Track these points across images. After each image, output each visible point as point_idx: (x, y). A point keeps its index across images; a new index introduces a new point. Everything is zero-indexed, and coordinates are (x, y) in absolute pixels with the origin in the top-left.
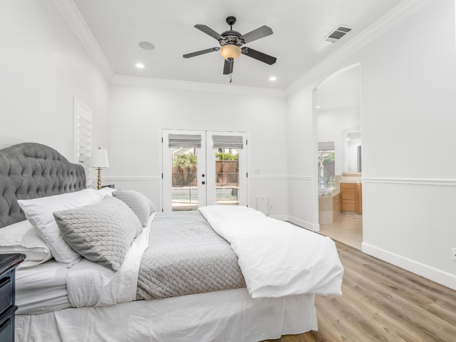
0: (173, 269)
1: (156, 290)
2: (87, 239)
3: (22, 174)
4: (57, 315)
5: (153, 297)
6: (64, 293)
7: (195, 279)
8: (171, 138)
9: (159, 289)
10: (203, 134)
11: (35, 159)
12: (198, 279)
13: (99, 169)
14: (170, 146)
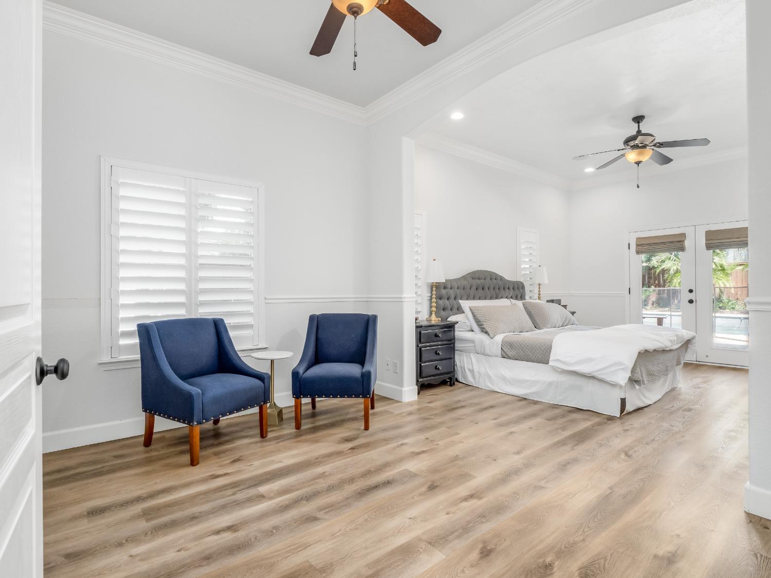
0: (517, 343)
1: (510, 353)
2: (481, 320)
3: (470, 289)
4: (472, 355)
5: (509, 358)
6: (473, 345)
7: (529, 352)
8: (638, 243)
9: (511, 353)
10: (689, 232)
11: (478, 280)
12: (531, 352)
13: (539, 285)
14: (638, 253)
